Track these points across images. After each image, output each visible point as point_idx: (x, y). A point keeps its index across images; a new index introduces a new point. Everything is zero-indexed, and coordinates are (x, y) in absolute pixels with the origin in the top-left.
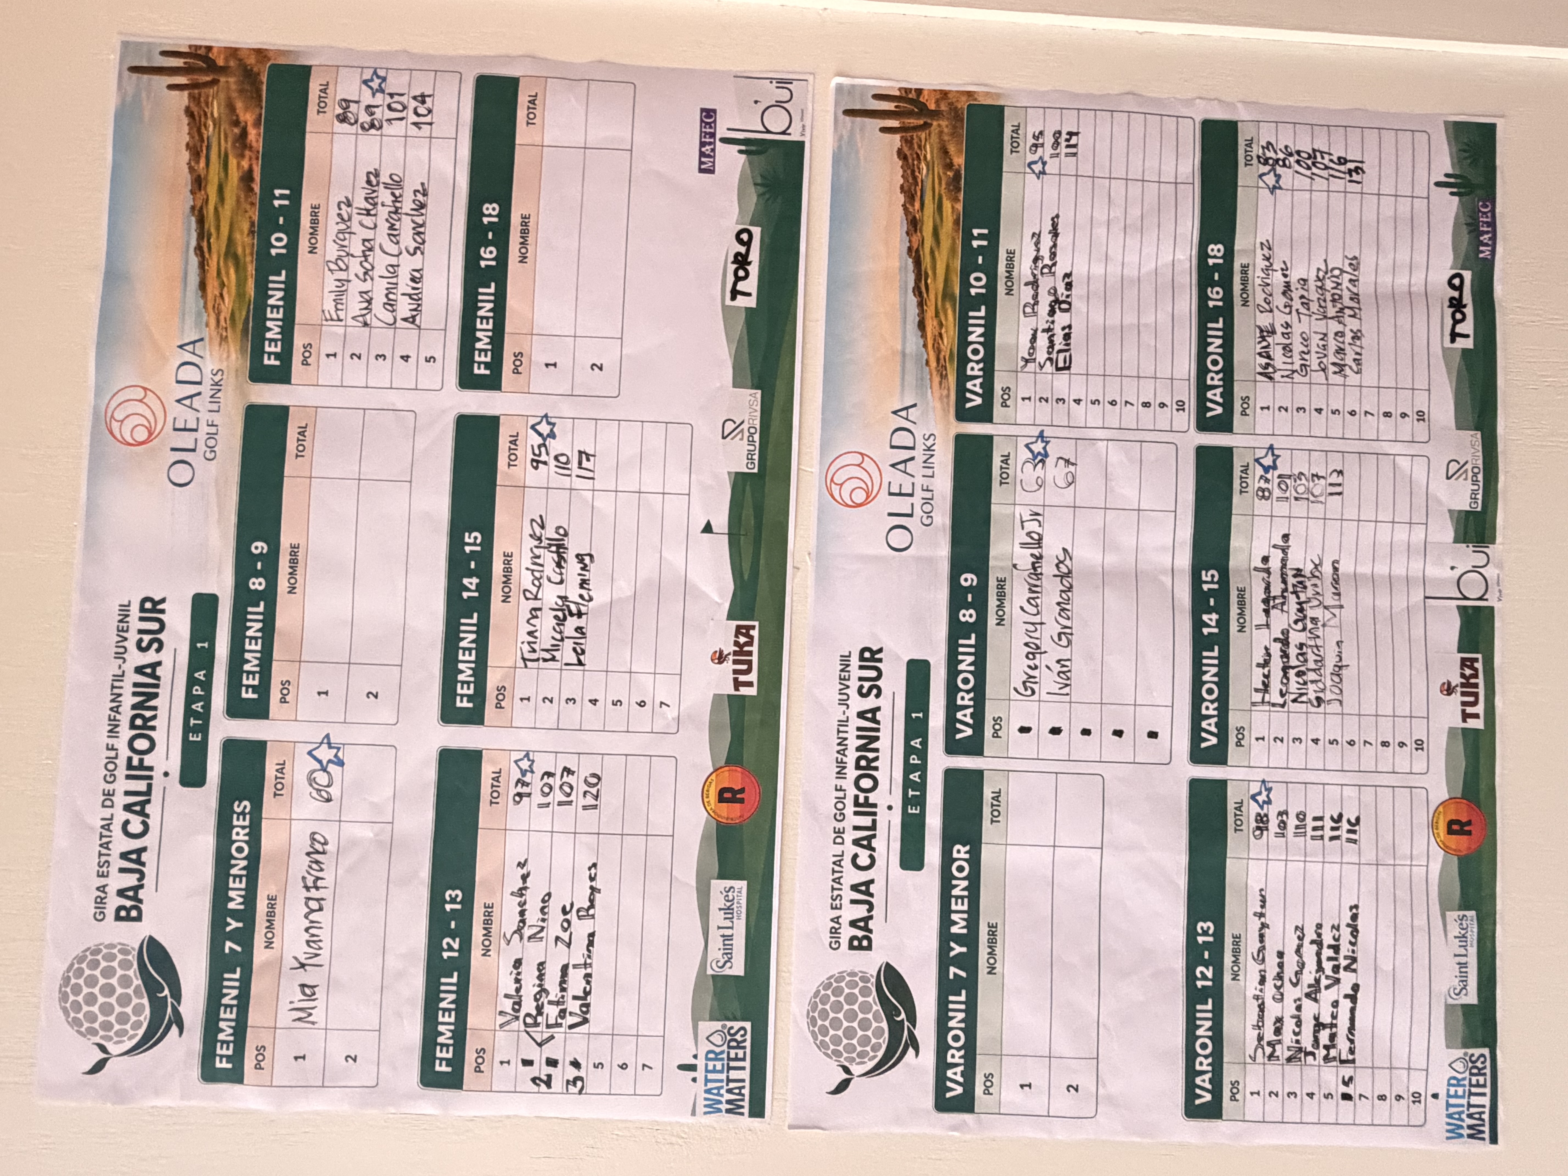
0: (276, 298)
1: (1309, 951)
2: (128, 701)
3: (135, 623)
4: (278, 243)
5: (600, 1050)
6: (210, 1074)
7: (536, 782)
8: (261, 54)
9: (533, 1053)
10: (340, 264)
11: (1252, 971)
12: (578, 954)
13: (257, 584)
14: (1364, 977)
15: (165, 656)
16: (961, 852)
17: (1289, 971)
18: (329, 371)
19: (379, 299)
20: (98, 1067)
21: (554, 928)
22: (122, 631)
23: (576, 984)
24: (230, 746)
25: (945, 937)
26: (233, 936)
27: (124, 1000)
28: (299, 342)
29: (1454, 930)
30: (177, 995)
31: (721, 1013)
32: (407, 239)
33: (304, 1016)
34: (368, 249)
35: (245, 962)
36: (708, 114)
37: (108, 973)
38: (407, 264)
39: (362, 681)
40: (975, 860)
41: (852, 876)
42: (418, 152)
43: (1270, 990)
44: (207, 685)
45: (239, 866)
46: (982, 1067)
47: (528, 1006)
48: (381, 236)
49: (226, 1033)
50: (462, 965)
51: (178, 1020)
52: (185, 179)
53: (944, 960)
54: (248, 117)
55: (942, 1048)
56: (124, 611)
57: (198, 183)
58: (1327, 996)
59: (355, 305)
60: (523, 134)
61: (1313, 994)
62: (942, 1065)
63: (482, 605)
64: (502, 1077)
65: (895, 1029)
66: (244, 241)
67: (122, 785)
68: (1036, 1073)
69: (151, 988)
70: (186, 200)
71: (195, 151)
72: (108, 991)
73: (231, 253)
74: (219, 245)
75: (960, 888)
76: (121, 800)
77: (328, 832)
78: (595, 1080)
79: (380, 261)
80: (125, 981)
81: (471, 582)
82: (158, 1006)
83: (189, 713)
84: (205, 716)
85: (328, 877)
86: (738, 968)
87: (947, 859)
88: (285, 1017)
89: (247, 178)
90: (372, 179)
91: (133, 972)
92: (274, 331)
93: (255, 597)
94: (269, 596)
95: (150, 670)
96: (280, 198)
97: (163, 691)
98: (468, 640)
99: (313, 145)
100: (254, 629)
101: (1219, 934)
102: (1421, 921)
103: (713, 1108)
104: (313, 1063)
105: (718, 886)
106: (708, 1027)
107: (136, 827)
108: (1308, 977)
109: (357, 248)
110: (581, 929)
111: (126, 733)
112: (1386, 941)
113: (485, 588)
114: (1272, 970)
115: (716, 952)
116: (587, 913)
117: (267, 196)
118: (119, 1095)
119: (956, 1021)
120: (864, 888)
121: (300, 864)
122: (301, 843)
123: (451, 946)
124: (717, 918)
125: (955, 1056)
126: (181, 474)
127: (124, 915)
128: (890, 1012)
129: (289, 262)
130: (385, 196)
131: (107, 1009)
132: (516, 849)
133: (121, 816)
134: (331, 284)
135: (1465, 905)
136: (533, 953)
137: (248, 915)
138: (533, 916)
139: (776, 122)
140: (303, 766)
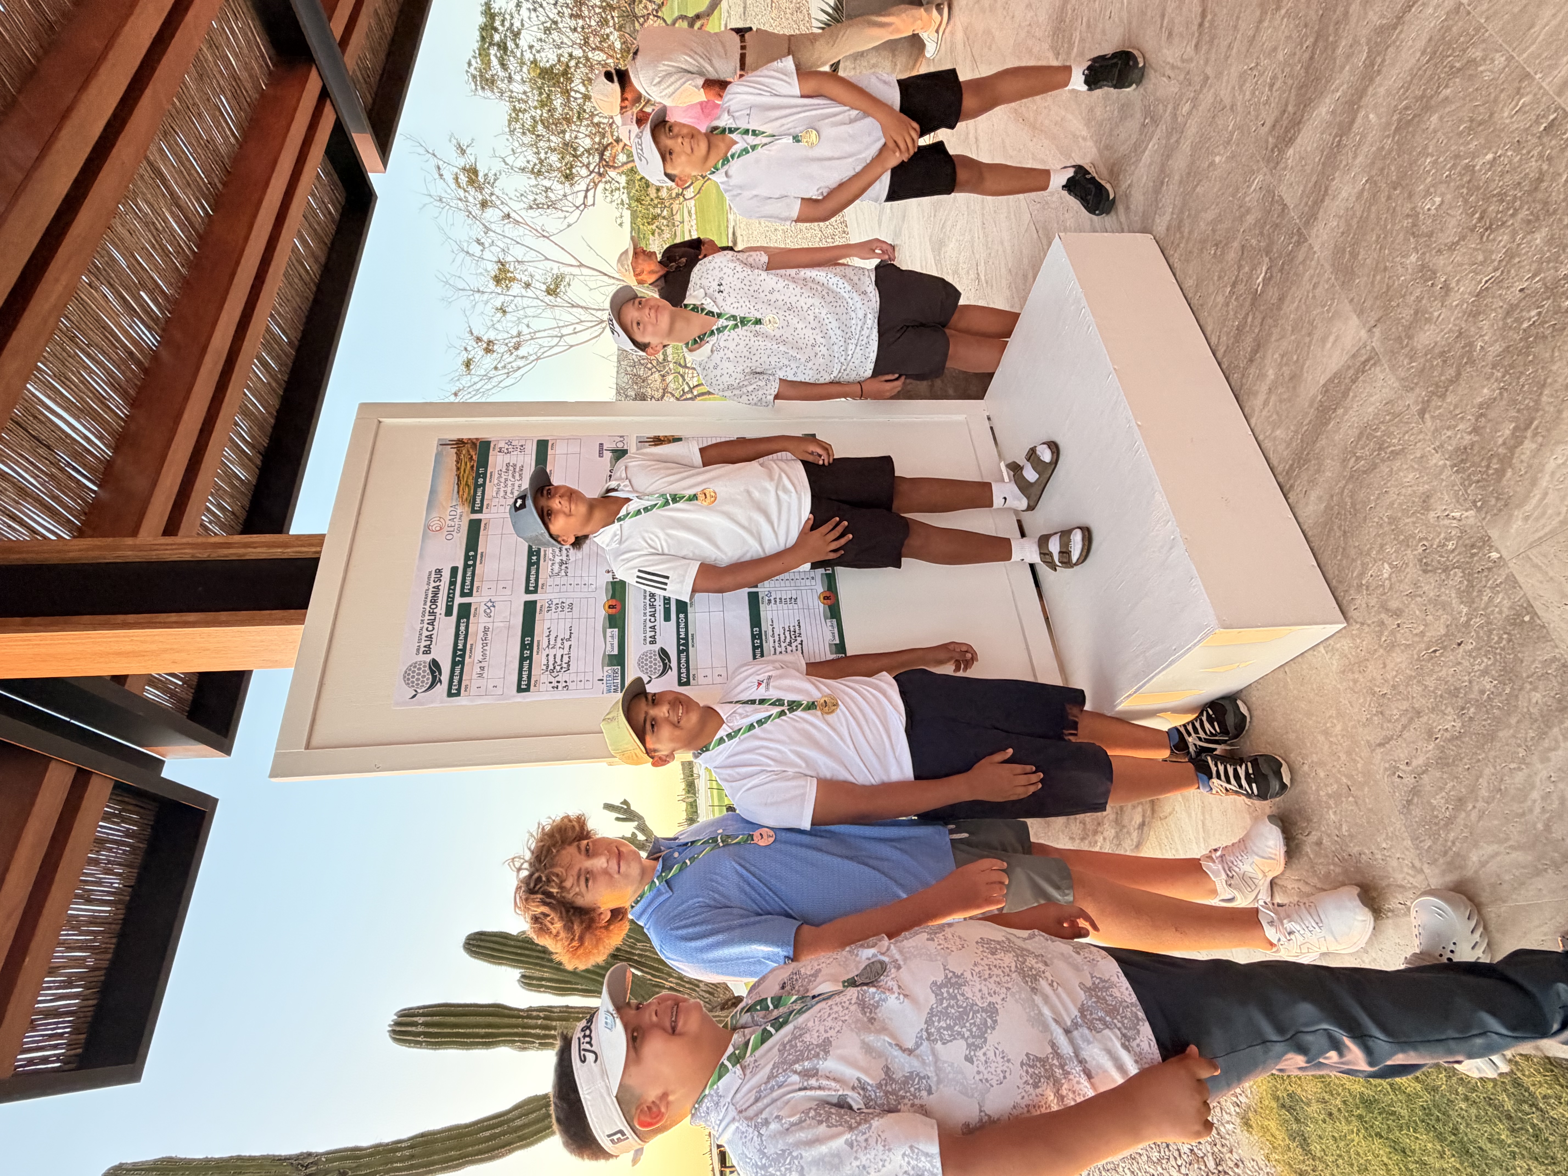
0: (479, 494)
1: (787, 633)
2: (430, 595)
3: (433, 576)
4: (481, 481)
5: (573, 677)
6: (450, 694)
7: (553, 607)
8: (477, 439)
9: (553, 680)
10: (498, 484)
11: (771, 640)
12: (566, 651)
13: (470, 563)
14: (804, 638)
15: (442, 583)
16: (682, 616)
17: (782, 639)
18: (494, 510)
19: (509, 491)
20: (414, 696)
21: (559, 644)
22: (429, 578)
23: (566, 659)
24: (460, 605)
25: (679, 639)
26: (460, 656)
27: (424, 677)
28: (485, 503)
29: (829, 624)
30: (440, 674)
31: (611, 664)
32: (517, 477)
33: (481, 675)
34: (506, 480)
35: (462, 663)
36: (601, 445)
37: (419, 669)
38: (517, 483)
39: (501, 584)
40: (686, 617)
41: (649, 624)
42: (521, 458)
43: (777, 644)
44: (454, 590)
45: (462, 637)
46: (692, 673)
47: (551, 667)
48: (510, 477)
49: (456, 682)
50: (530, 658)
51: (440, 681)
52: (455, 468)
53: (679, 645)
54: (473, 453)
55: (679, 668)
56: (430, 573)
57: (458, 469)
58: (794, 645)
59: (502, 494)
60: (550, 452)
61: (790, 644)
62: (680, 673)
63: (538, 563)
64: (542, 687)
65: (665, 665)
66: (471, 482)
67: (427, 617)
68: (708, 672)
69: (433, 672)
70: (454, 472)
71: (457, 462)
72: (419, 674)
73: (467, 484)
74: (463, 483)
75: (682, 625)
76: (426, 622)
77: (490, 625)
78: (572, 686)
79: (509, 483)
80: (424, 671)
81: (534, 558)
82: (434, 678)
83: (448, 597)
84: (453, 598)
85: (489, 637)
86: (616, 652)
87: (678, 618)
88: (475, 676)
89: (472, 467)
90: (508, 465)
91: (427, 669)
92: (478, 501)
93: (470, 566)
94: (474, 565)
95: (438, 587)
96: (481, 470)
97: (441, 592)
98: (533, 572)
99: (491, 459)
100: (469, 574)
101: (760, 631)
102: (818, 622)
103: (609, 691)
104: (483, 688)
105: (609, 631)
106: (606, 668)
107: (430, 628)
108: (788, 640)
109: (503, 480)
110: (567, 644)
111: (429, 604)
112: (809, 628)
113: (538, 559)
114: (777, 639)
115: (609, 648)
116: (569, 640)
117: (478, 470)
118: (420, 704)
119: (683, 661)
120: (653, 628)
121: (481, 635)
122: (481, 629)
123: (527, 653)
124: (609, 639)
125: (683, 670)
126: (449, 537)
127: (425, 653)
128: (663, 660)
129: (484, 485)
130: (511, 468)
131: (418, 679)
132: (547, 624)
133: (426, 626)
134: (495, 489)
135: (832, 617)
136: (552, 652)
137: (464, 650)
138: (552, 642)
139: (620, 445)
140: (483, 607)
